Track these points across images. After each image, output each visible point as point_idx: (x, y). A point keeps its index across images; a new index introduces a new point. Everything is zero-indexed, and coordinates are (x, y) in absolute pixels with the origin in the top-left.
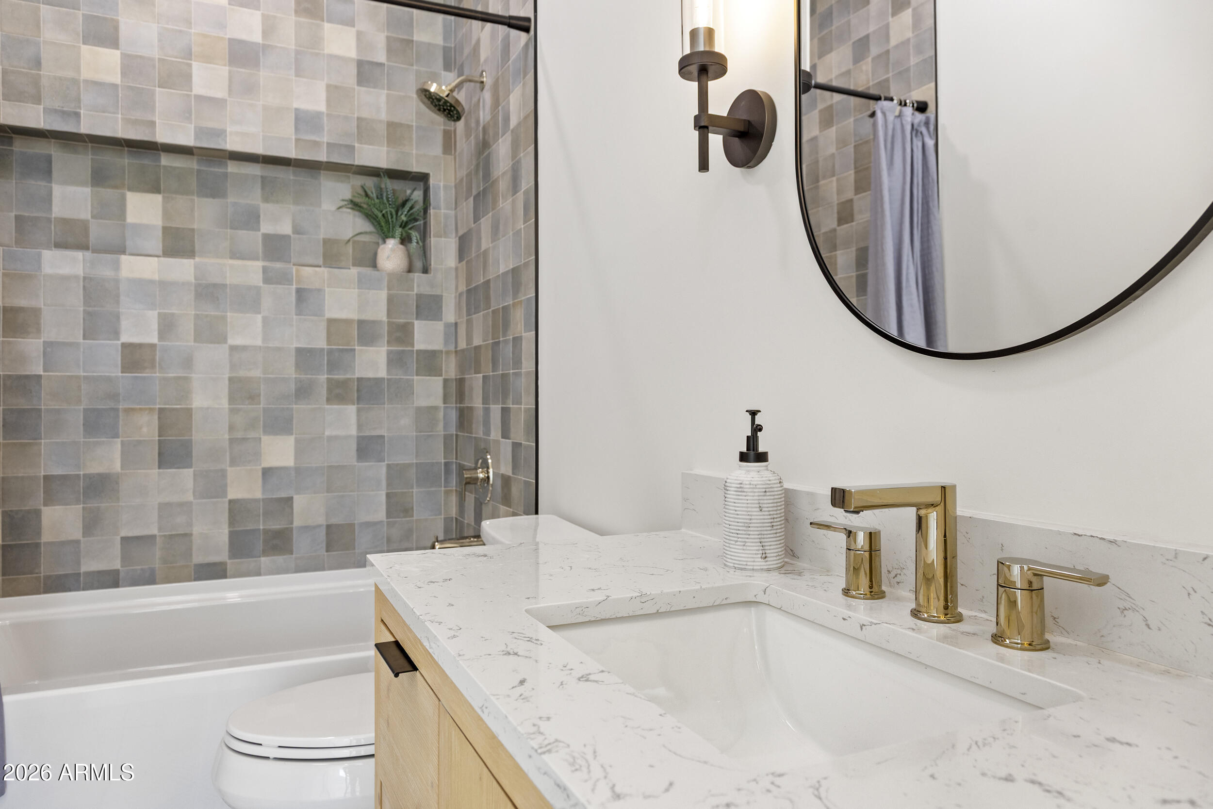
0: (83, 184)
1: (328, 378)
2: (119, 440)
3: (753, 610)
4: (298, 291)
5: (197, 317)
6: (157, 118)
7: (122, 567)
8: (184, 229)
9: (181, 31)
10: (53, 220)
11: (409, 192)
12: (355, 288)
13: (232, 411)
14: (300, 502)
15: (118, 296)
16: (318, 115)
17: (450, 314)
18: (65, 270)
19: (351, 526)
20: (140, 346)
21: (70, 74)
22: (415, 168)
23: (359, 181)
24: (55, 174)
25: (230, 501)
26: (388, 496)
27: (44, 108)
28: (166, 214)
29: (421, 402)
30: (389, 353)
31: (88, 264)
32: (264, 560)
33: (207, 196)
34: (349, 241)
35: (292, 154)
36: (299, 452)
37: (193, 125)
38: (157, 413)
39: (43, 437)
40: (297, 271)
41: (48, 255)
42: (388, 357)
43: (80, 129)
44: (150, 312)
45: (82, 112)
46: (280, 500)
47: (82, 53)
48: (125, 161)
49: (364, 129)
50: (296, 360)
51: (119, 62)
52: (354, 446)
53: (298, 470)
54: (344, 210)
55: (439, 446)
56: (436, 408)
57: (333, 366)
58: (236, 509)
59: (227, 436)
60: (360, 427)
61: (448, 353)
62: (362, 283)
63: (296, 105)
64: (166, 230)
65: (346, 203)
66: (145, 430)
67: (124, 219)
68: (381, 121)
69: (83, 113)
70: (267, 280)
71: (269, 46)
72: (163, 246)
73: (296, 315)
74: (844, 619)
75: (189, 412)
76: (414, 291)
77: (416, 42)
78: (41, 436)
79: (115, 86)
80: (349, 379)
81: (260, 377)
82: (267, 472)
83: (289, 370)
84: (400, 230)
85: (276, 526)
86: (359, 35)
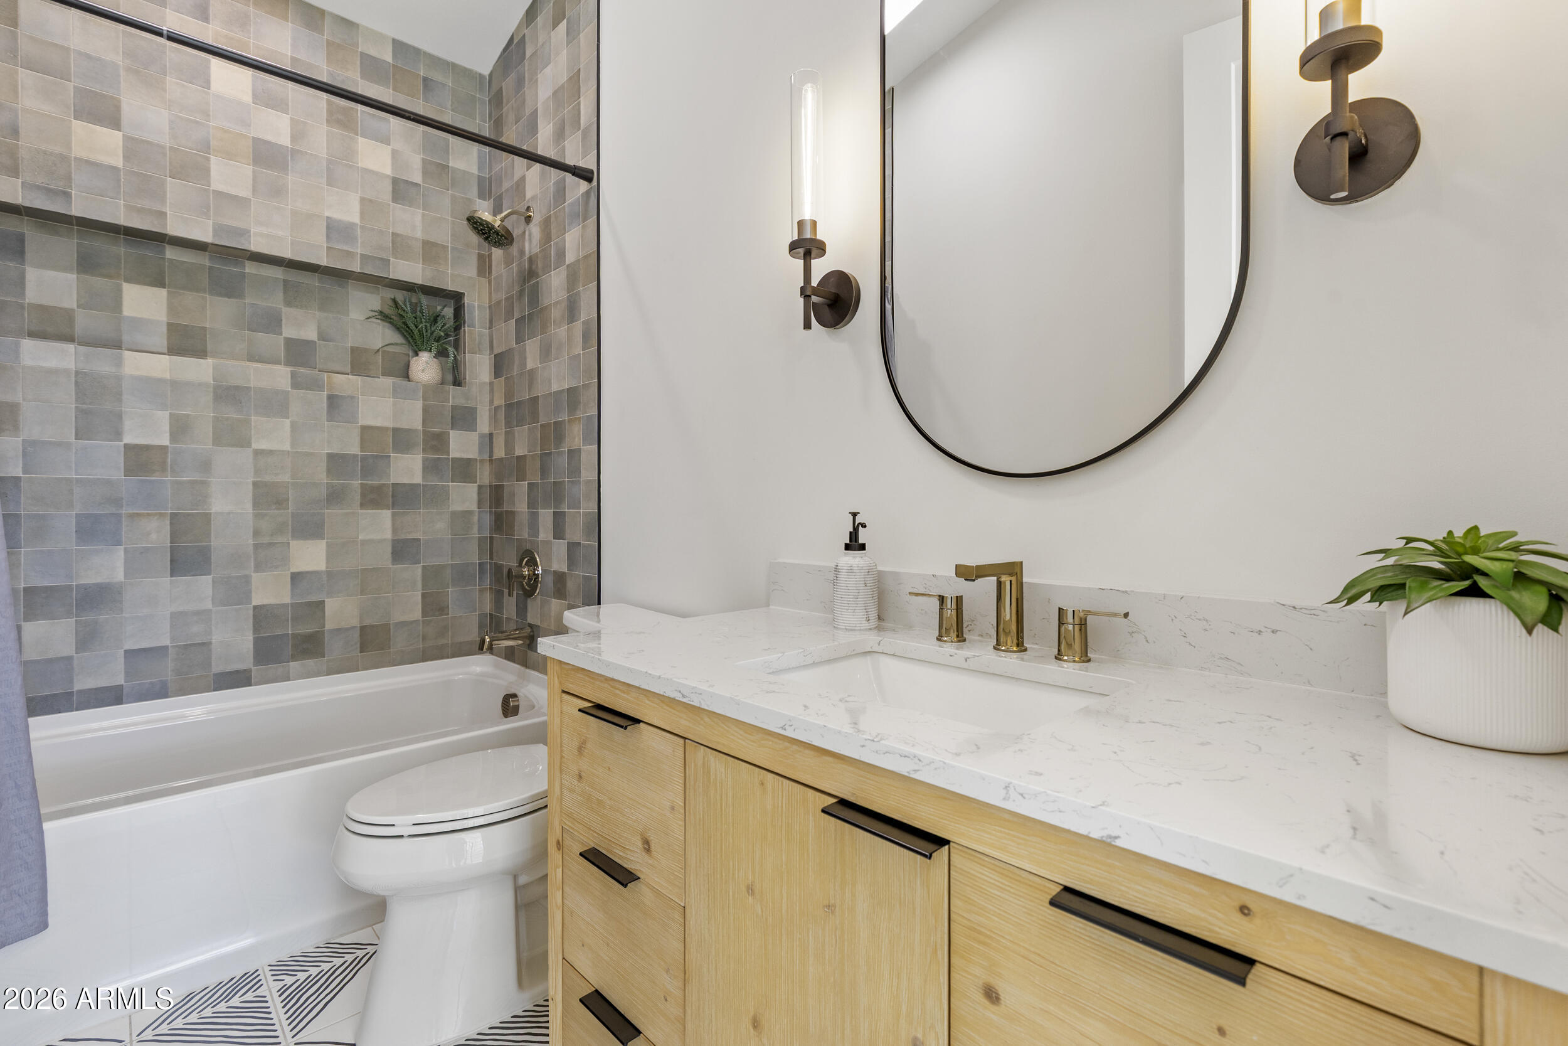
0: (66, 269)
1: (361, 483)
2: (122, 547)
3: (869, 658)
4: (331, 398)
5: (216, 419)
6: (168, 209)
7: (125, 682)
8: (193, 327)
9: (197, 122)
10: (26, 305)
11: (439, 308)
12: (390, 398)
13: (256, 516)
14: (332, 605)
15: (120, 394)
16: (352, 225)
17: (484, 425)
18: (52, 363)
19: (386, 627)
20: (147, 448)
21: (58, 149)
22: (450, 287)
23: (390, 293)
24: (28, 255)
25: (255, 607)
26: (423, 595)
27: (22, 183)
28: (171, 309)
29: (457, 506)
30: (424, 460)
31: (82, 358)
32: (294, 665)
33: (221, 295)
34: (378, 350)
35: (324, 262)
36: (330, 556)
37: (211, 222)
38: (169, 518)
39: (23, 545)
40: (329, 377)
41: (28, 345)
42: (423, 464)
43: (72, 210)
44: (160, 413)
45: (73, 192)
46: (309, 604)
47: (73, 128)
48: (121, 250)
49: (399, 244)
50: (328, 466)
51: (121, 144)
52: (389, 549)
53: (330, 574)
54: (373, 320)
55: (474, 547)
56: (471, 513)
57: (366, 472)
58: (262, 616)
59: (251, 541)
60: (395, 531)
61: (482, 461)
62: (396, 393)
63: (327, 214)
64: (170, 325)
65: (376, 314)
66: (154, 536)
67: (120, 311)
68: (416, 239)
69: (75, 194)
70: (296, 385)
71: (298, 151)
72: (168, 343)
73: (328, 421)
74: (951, 656)
75: (207, 517)
76: (449, 403)
77: (452, 167)
78: (21, 543)
79: (115, 169)
80: (384, 485)
81: (289, 482)
82: (296, 577)
83: (321, 475)
84: (436, 344)
85: (306, 629)
86: (394, 153)
